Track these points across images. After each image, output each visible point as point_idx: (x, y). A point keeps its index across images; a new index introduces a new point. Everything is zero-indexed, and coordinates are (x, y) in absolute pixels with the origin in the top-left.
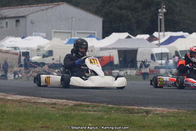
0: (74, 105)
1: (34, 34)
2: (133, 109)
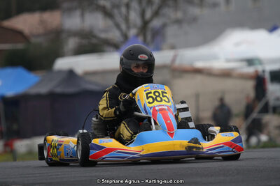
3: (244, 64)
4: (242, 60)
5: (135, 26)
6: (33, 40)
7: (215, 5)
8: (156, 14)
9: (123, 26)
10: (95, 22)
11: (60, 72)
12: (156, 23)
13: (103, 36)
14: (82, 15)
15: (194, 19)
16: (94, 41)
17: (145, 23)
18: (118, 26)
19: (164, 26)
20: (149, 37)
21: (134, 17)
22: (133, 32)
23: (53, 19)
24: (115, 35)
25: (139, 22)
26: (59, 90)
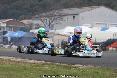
0: (42, 64)
1: (83, 25)
2: (68, 66)
3: (69, 34)
4: (69, 33)
5: (48, 24)
6: (26, 25)
7: (65, 21)
8: (52, 22)
9: (45, 24)
10: (40, 22)
11: (30, 32)
12: (52, 24)
13: (41, 25)
14: (37, 21)
15: (60, 24)
16: (39, 26)
17: (50, 23)
18: (44, 23)
19: (54, 24)
20: (50, 27)
21: (48, 22)
22: (47, 25)
23: (31, 21)
24: (43, 25)
25: (49, 23)
26: (30, 36)
